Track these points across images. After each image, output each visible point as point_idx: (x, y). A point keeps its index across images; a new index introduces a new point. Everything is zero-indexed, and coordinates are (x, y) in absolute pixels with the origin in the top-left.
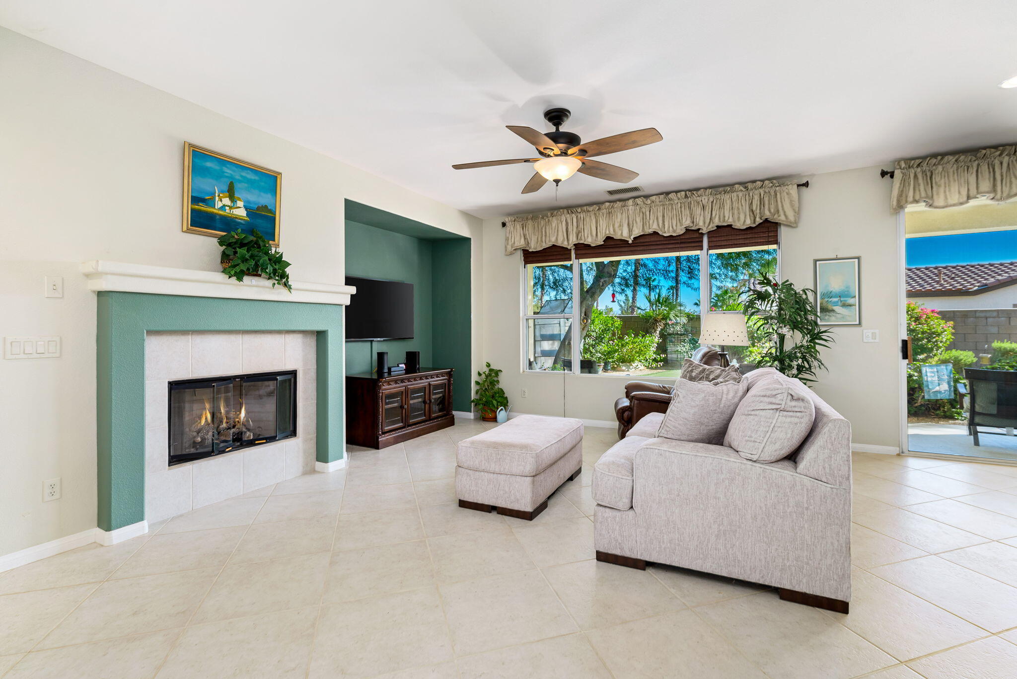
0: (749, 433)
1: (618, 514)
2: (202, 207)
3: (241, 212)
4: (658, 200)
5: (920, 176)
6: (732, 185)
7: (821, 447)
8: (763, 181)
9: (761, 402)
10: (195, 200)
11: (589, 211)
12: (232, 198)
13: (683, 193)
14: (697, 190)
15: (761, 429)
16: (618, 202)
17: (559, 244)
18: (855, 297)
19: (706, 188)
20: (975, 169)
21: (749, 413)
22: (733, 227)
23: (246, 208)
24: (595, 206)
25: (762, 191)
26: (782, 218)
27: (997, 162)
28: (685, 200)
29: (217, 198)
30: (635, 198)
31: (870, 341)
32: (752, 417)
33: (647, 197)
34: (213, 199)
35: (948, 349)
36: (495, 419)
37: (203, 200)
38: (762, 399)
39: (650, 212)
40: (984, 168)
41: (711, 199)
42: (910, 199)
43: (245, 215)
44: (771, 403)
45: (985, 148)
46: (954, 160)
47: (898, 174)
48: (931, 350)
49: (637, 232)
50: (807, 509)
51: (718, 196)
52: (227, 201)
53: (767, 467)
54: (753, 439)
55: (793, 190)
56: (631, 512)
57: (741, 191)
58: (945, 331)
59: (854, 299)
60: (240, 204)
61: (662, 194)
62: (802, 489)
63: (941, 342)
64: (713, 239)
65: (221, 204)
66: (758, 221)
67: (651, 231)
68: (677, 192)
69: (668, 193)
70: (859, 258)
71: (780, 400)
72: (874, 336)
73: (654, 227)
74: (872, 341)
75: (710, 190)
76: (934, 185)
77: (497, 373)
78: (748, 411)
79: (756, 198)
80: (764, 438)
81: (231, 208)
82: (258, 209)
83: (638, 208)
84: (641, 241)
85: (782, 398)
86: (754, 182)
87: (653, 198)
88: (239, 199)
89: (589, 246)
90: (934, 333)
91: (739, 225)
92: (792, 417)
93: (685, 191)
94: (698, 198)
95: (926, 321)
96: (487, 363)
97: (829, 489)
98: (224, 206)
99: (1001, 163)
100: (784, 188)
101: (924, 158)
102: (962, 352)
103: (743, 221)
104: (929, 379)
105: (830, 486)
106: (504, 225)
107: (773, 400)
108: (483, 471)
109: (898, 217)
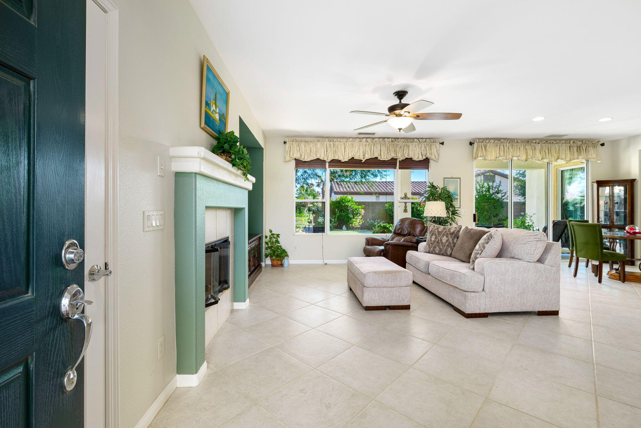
0: (527, 251)
1: (478, 294)
2: (208, 110)
3: (217, 117)
4: (378, 141)
5: (483, 146)
6: (414, 139)
7: (553, 254)
8: (426, 139)
9: (530, 238)
10: (206, 103)
11: (340, 141)
13: (391, 139)
14: (398, 138)
15: (532, 249)
16: (358, 139)
17: (321, 158)
18: (458, 195)
19: (401, 138)
20: (499, 147)
21: (525, 243)
22: (413, 159)
23: (219, 114)
24: (344, 139)
25: (425, 143)
26: (433, 157)
27: (505, 145)
28: (391, 143)
29: (212, 104)
30: (367, 138)
32: (527, 244)
33: (373, 138)
36: (282, 265)
37: (208, 105)
38: (530, 237)
39: (374, 146)
40: (502, 147)
41: (404, 144)
42: (479, 155)
44: (535, 238)
45: (502, 139)
47: (476, 144)
49: (368, 157)
50: (549, 278)
51: (407, 143)
52: (214, 107)
53: (536, 264)
54: (529, 253)
55: (438, 145)
56: (483, 293)
57: (417, 142)
59: (457, 196)
60: (218, 110)
61: (380, 138)
62: (548, 271)
64: (401, 164)
66: (424, 158)
67: (374, 157)
68: (388, 138)
69: (384, 138)
70: (460, 178)
71: (540, 237)
72: (465, 212)
73: (376, 155)
75: (404, 140)
76: (487, 151)
77: (278, 235)
78: (525, 242)
79: (423, 146)
80: (534, 252)
82: (222, 115)
83: (368, 143)
84: (369, 161)
85: (540, 236)
86: (422, 138)
87: (376, 139)
88: (218, 106)
89: (340, 161)
91: (415, 158)
92: (543, 243)
93: (392, 138)
94: (398, 143)
96: (270, 230)
97: (555, 269)
98: (214, 110)
99: (506, 145)
100: (434, 143)
101: (484, 139)
103: (417, 156)
105: (555, 268)
106: (285, 143)
107: (535, 237)
108: (384, 287)
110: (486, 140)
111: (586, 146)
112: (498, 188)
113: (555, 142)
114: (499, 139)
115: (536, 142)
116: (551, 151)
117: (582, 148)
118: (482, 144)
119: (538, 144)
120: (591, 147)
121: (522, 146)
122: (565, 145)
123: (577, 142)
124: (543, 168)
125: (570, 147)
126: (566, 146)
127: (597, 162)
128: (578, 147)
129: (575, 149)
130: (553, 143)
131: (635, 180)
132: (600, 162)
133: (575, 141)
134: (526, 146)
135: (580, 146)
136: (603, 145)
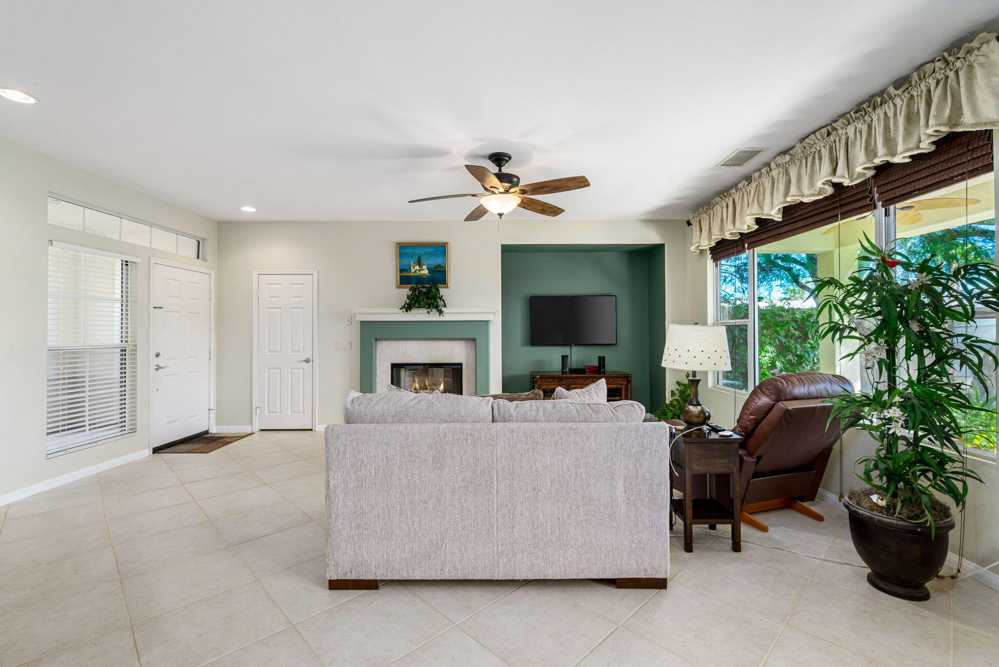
2: (405, 274)
3: (425, 272)
10: (401, 271)
12: (420, 265)
23: (428, 269)
26: (969, 119)
29: (412, 267)
34: (410, 268)
37: (406, 270)
43: (427, 273)
52: (417, 268)
60: (424, 267)
64: (884, 188)
65: (415, 269)
81: (419, 270)
82: (435, 267)
86: (920, 68)
88: (424, 265)
93: (825, 126)
96: (688, 373)
98: (416, 270)
100: (972, 57)
106: (689, 223)
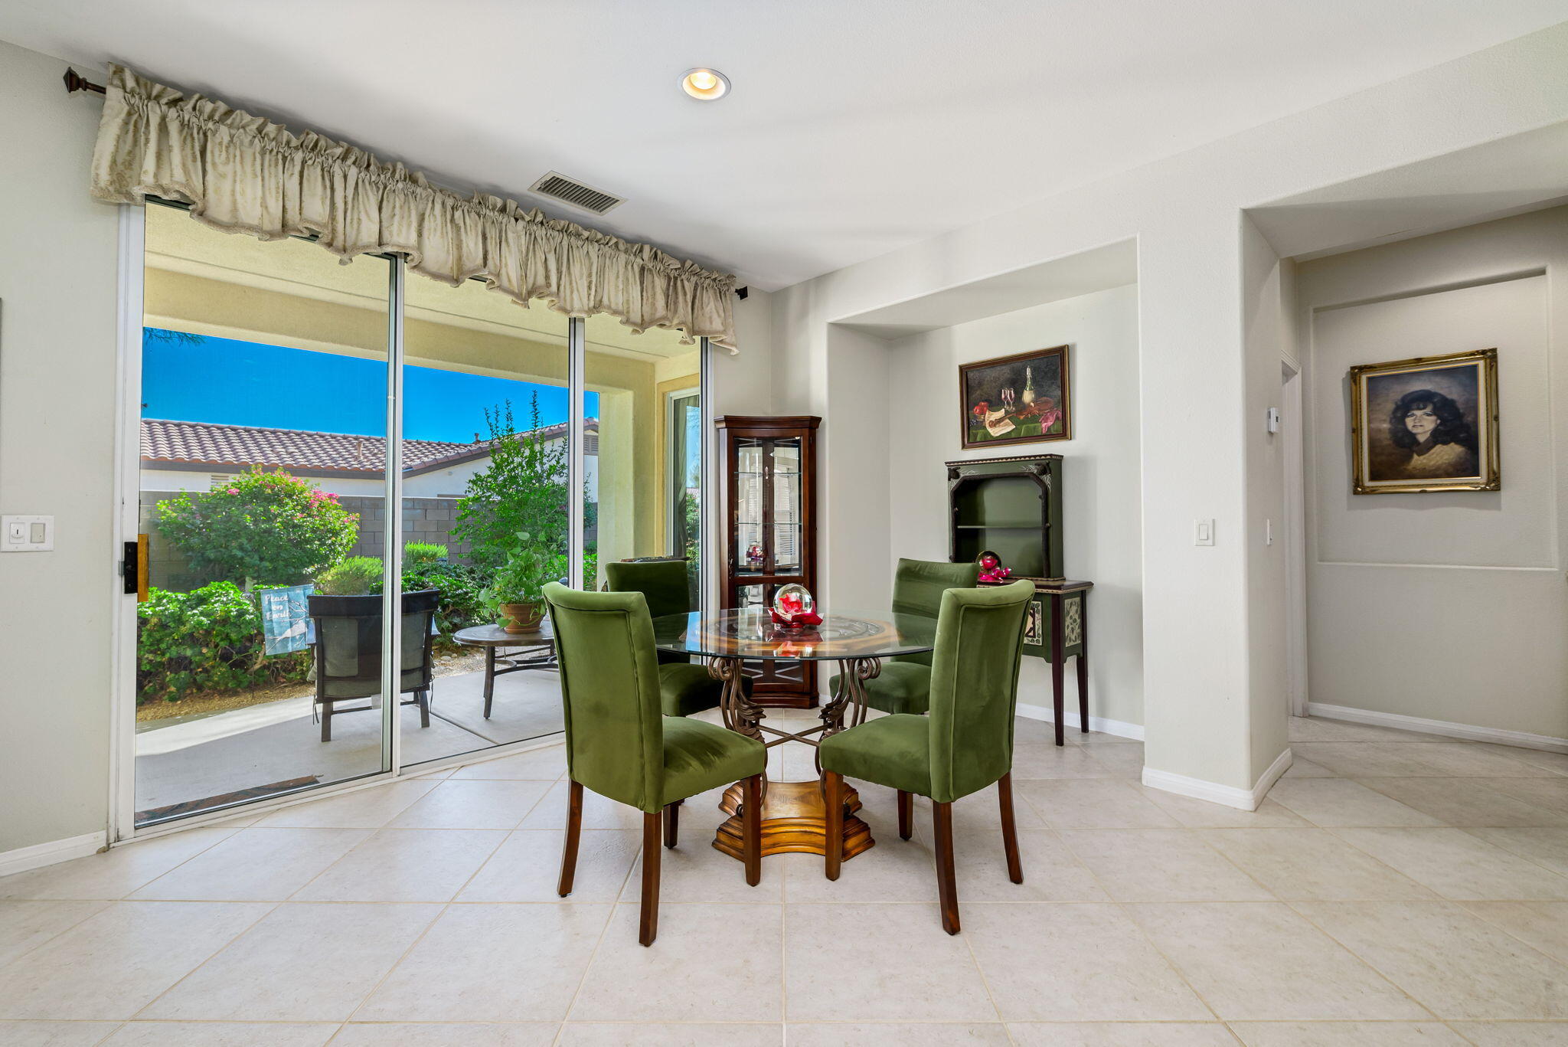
5: (173, 127)
20: (298, 168)
31: (21, 548)
35: (350, 555)
40: (314, 174)
45: (315, 130)
46: (254, 127)
47: (114, 95)
48: (326, 558)
58: (346, 527)
63: (341, 545)
72: (38, 532)
74: (33, 547)
76: (209, 167)
90: (329, 531)
95: (318, 511)
99: (345, 177)
101: (184, 89)
102: (366, 559)
104: (275, 616)
109: (124, 221)
110: (196, 96)
111: (696, 284)
112: (559, 459)
113: (586, 234)
114: (297, 127)
115: (503, 210)
116: (569, 268)
117: (683, 287)
118: (172, 113)
119: (517, 220)
120: (711, 292)
121: (438, 206)
122: (623, 257)
123: (666, 258)
124: (630, 389)
125: (642, 269)
126: (626, 264)
127: (730, 350)
128: (669, 279)
129: (660, 283)
130: (578, 235)
131: (819, 419)
132: (735, 350)
133: (659, 252)
134: (458, 214)
135: (676, 279)
136: (743, 293)
